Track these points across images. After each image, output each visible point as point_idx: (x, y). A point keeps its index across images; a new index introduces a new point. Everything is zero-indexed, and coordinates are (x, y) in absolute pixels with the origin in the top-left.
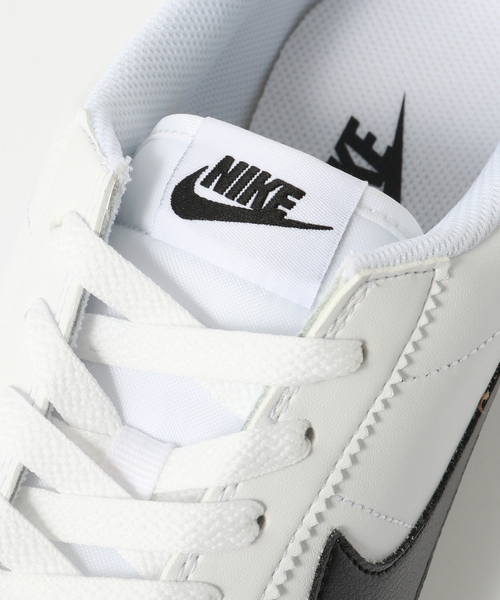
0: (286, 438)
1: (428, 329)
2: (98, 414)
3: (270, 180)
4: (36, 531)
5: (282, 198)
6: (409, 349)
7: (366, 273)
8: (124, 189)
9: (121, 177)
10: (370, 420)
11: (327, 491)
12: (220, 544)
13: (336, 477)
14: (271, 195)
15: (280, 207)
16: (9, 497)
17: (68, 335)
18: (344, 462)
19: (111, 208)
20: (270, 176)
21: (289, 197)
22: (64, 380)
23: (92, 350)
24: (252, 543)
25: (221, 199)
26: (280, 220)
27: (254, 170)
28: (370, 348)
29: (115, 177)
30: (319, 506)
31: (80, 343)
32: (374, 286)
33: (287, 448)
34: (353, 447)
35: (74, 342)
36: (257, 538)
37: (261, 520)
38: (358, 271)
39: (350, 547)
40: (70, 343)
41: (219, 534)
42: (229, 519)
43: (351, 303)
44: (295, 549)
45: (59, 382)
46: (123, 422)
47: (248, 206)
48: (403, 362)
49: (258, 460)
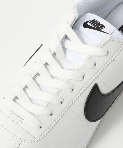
0: (91, 63)
1: (120, 53)
2: (62, 55)
3: (100, 24)
4: (47, 70)
5: (101, 27)
6: (116, 55)
7: (111, 38)
8: (77, 19)
9: (77, 17)
10: (106, 65)
11: (96, 76)
12: (76, 79)
13: (98, 74)
14: (100, 26)
15: (101, 28)
16: (44, 64)
17: (61, 41)
18: (100, 71)
19: (74, 21)
20: (100, 23)
21: (103, 27)
22: (58, 47)
23: (64, 45)
24: (81, 80)
25: (91, 25)
26: (100, 30)
27: (98, 22)
28: (109, 52)
29: (76, 16)
30: (94, 78)
31: (62, 43)
32: (112, 41)
33: (91, 65)
34: (102, 69)
35: (62, 42)
36: (82, 80)
37: (84, 77)
38: (109, 38)
39: (98, 88)
40: (61, 42)
41: (76, 77)
42: (78, 75)
43: (107, 43)
44: (88, 84)
45: (57, 48)
46: (65, 58)
47: (95, 27)
48: (114, 57)
49: (85, 66)
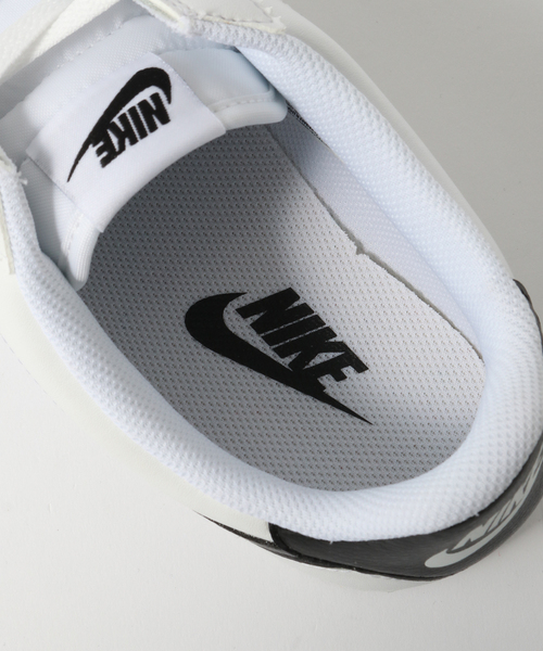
3: (127, 144)
20: (132, 145)
21: (105, 154)
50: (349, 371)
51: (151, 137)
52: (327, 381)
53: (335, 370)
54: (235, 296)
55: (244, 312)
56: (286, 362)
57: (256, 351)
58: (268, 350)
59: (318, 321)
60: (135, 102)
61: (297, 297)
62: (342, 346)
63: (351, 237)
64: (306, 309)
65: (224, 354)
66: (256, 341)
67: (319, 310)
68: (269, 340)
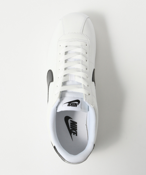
50: (75, 135)
51: (74, 107)
52: (72, 134)
53: (74, 133)
54: (72, 119)
55: (71, 121)
56: (70, 129)
57: (69, 125)
58: (70, 126)
59: (77, 128)
60: (75, 102)
61: (77, 124)
62: (77, 132)
63: (86, 123)
64: (76, 126)
65: (66, 123)
66: (70, 124)
67: (77, 127)
68: (71, 125)
